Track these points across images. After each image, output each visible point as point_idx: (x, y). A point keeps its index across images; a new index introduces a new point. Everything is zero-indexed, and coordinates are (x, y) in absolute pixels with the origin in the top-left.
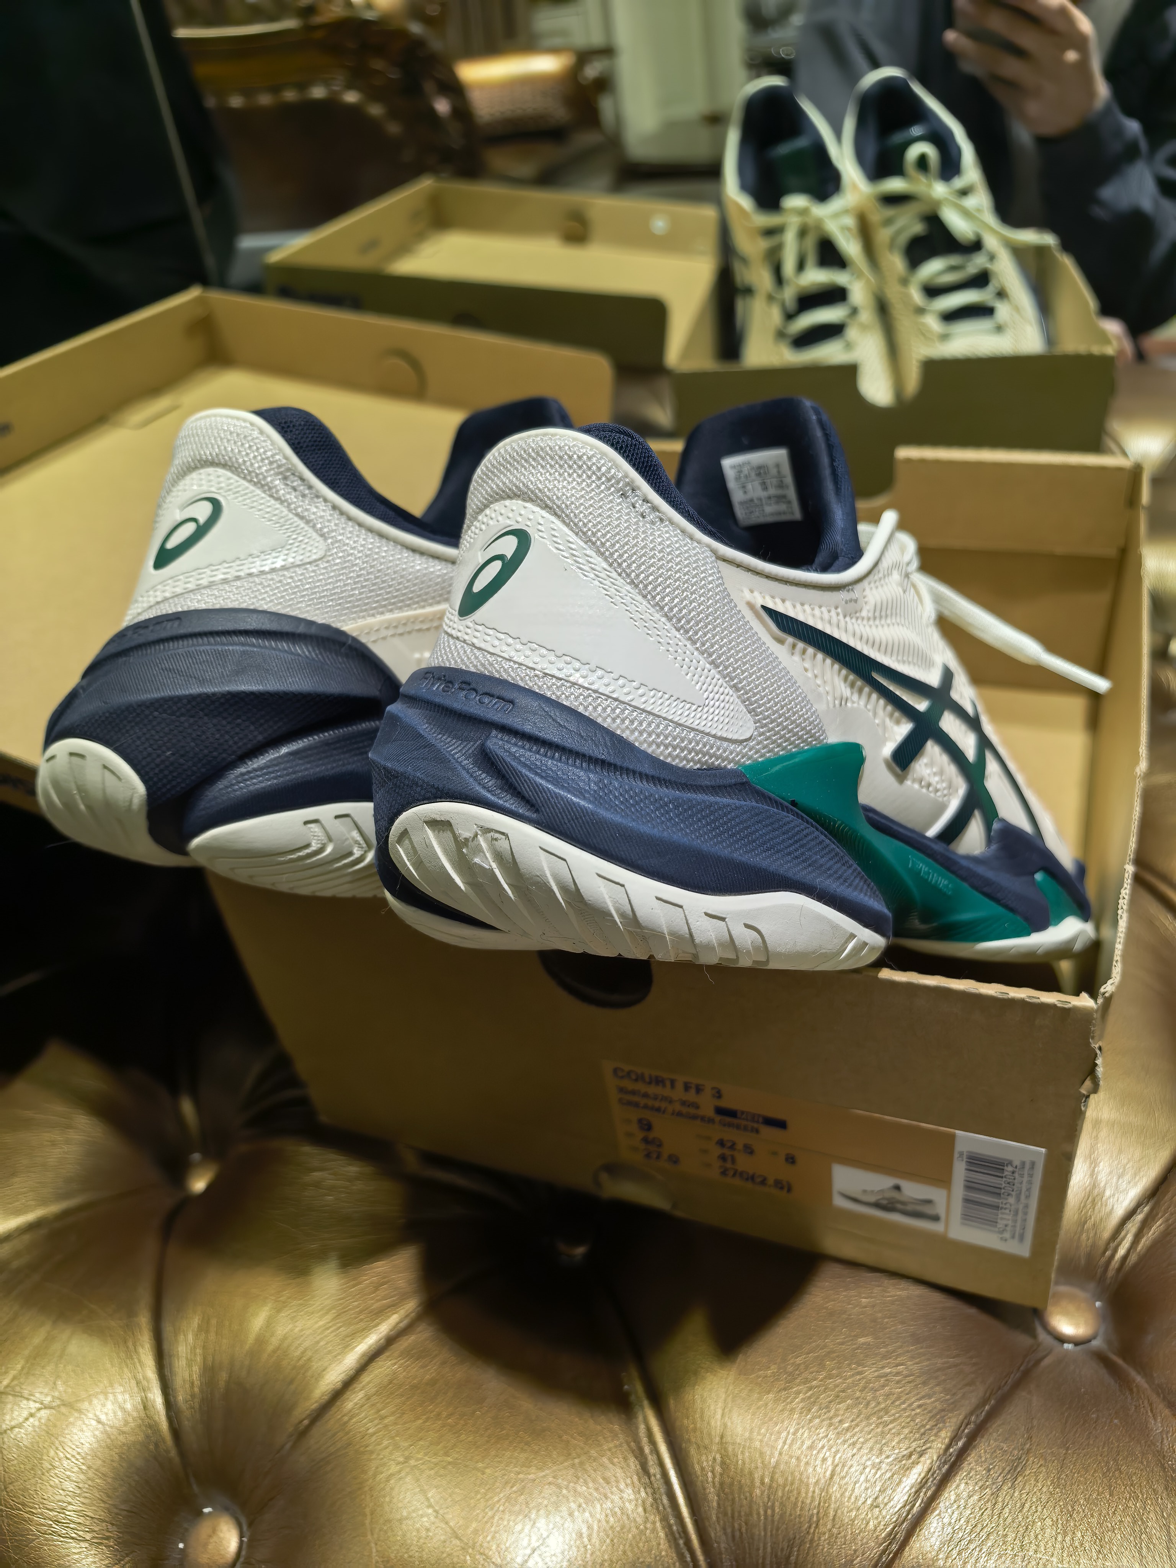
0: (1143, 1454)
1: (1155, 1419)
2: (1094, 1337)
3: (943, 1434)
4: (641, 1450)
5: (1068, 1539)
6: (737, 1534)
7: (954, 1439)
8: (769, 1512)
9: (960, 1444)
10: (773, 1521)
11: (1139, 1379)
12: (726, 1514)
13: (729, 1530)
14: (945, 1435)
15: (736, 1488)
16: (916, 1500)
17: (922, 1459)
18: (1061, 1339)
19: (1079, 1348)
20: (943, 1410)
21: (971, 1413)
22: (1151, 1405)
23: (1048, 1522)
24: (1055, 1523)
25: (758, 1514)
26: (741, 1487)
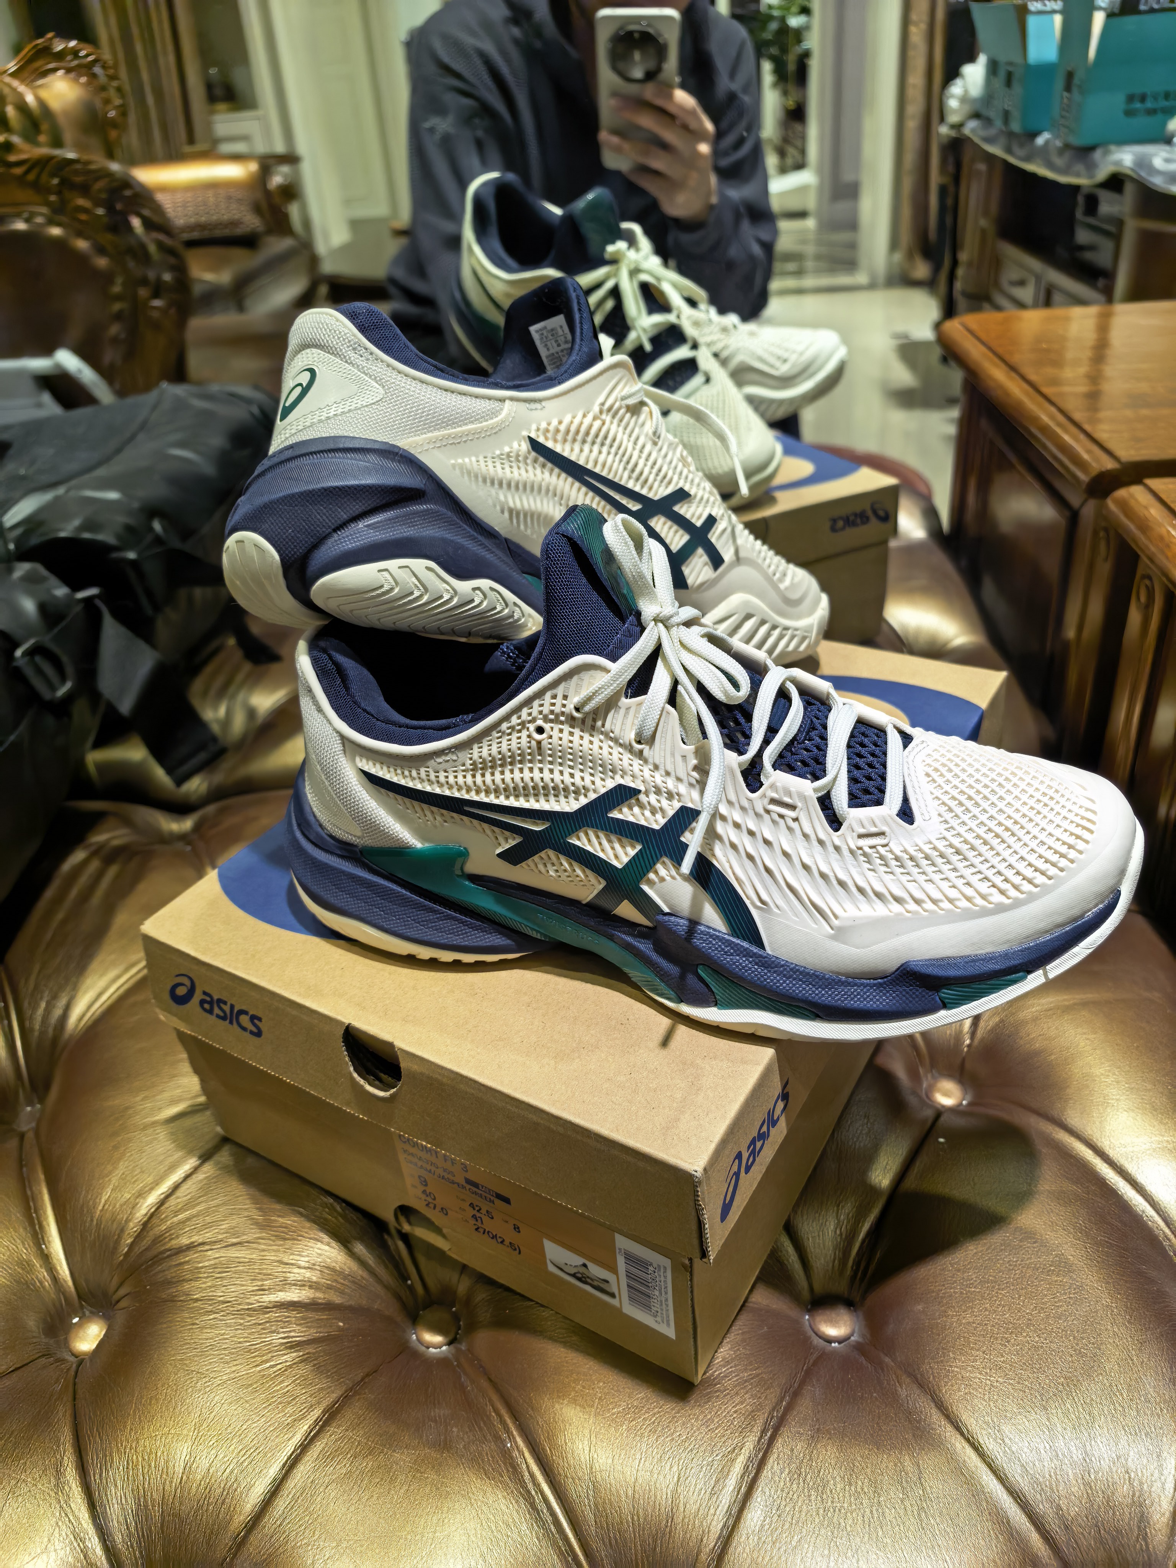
0: (896, 1414)
1: (902, 1388)
2: (852, 1335)
3: (755, 1429)
4: (529, 1492)
5: (853, 1488)
6: (613, 1542)
7: (764, 1432)
8: (636, 1518)
9: (769, 1434)
10: (639, 1525)
11: (887, 1360)
12: (602, 1527)
13: (607, 1541)
14: (757, 1429)
15: (608, 1507)
16: (741, 1483)
17: (743, 1451)
18: (829, 1340)
19: (842, 1345)
20: (753, 1411)
21: (773, 1410)
22: (897, 1377)
23: (838, 1479)
24: (843, 1478)
25: (627, 1522)
26: (611, 1504)
